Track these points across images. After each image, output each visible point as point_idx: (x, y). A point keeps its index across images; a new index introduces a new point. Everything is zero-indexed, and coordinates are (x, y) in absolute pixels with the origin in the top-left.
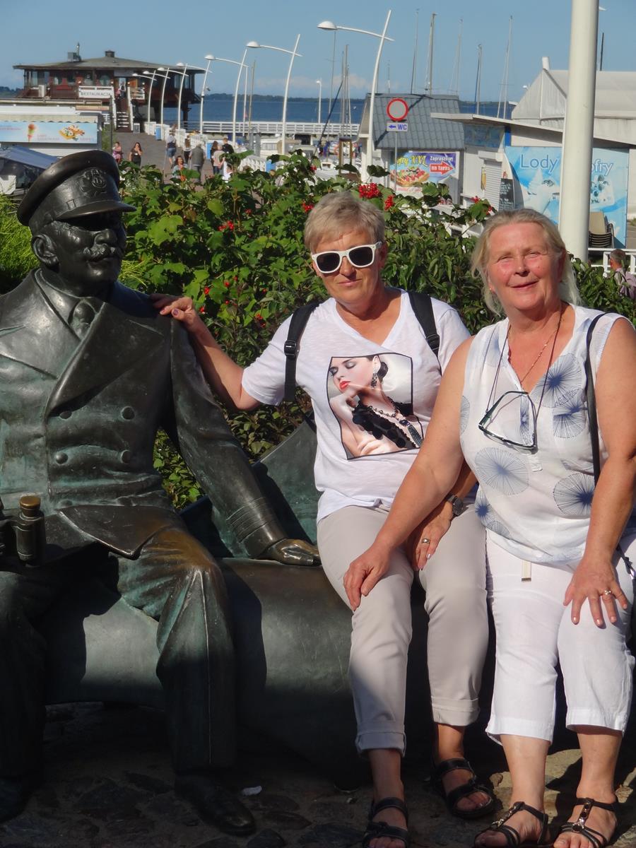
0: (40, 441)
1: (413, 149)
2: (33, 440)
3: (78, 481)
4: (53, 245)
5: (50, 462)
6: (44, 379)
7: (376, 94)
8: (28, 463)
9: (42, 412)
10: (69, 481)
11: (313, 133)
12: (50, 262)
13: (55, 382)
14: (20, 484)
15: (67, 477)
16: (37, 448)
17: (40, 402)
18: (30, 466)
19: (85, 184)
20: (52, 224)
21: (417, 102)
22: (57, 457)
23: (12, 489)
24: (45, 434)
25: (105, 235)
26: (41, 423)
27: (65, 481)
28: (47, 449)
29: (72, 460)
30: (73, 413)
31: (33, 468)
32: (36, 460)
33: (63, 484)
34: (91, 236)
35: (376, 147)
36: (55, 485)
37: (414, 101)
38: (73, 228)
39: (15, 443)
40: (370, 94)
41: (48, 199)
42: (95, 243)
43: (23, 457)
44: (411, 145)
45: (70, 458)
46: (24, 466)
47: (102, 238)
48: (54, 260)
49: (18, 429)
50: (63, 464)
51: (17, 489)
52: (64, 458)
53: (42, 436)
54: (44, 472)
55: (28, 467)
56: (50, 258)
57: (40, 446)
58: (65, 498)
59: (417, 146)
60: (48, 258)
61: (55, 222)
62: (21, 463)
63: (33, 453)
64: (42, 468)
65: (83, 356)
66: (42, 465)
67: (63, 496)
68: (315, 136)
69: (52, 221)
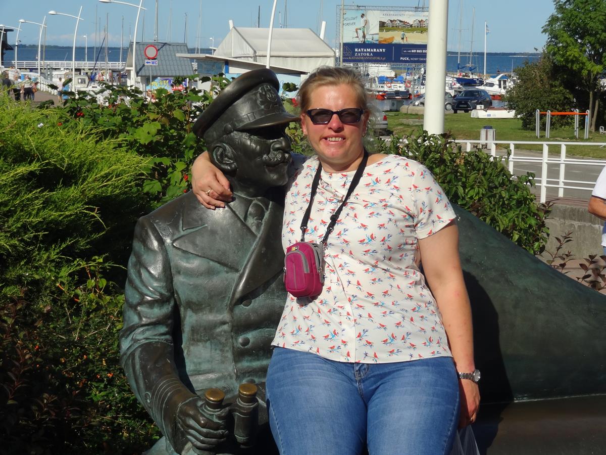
0: (226, 327)
1: (160, 76)
2: (219, 327)
3: (258, 360)
4: (233, 153)
5: (235, 345)
6: (227, 272)
7: (136, 43)
8: (213, 346)
9: (227, 301)
10: (251, 361)
11: (83, 68)
12: (229, 168)
13: (238, 275)
14: (206, 366)
15: (250, 358)
16: (223, 333)
17: (225, 292)
18: (216, 350)
19: (261, 98)
20: (232, 134)
21: (162, 47)
22: (240, 340)
23: (200, 371)
24: (231, 321)
25: (281, 143)
26: (226, 312)
27: (247, 361)
28: (232, 334)
29: (253, 343)
30: (253, 301)
31: (218, 352)
32: (221, 344)
33: (245, 364)
34: (267, 144)
35: (137, 76)
36: (239, 365)
37: (160, 47)
38: (252, 137)
39: (202, 329)
40: (133, 42)
41: (227, 112)
42: (271, 150)
43: (209, 342)
44: (159, 74)
45: (251, 341)
46: (210, 350)
47: (277, 146)
48: (233, 166)
49: (204, 317)
50: (246, 347)
51: (204, 370)
52: (246, 342)
53: (228, 323)
54: (229, 355)
55: (213, 351)
56: (230, 165)
57: (225, 332)
58: (249, 376)
59: (163, 74)
60: (227, 164)
61: (235, 132)
62: (206, 347)
63: (219, 338)
64: (227, 351)
65: (260, 250)
66: (227, 348)
67: (247, 375)
68: (84, 69)
69: (232, 132)
